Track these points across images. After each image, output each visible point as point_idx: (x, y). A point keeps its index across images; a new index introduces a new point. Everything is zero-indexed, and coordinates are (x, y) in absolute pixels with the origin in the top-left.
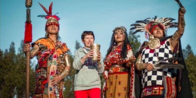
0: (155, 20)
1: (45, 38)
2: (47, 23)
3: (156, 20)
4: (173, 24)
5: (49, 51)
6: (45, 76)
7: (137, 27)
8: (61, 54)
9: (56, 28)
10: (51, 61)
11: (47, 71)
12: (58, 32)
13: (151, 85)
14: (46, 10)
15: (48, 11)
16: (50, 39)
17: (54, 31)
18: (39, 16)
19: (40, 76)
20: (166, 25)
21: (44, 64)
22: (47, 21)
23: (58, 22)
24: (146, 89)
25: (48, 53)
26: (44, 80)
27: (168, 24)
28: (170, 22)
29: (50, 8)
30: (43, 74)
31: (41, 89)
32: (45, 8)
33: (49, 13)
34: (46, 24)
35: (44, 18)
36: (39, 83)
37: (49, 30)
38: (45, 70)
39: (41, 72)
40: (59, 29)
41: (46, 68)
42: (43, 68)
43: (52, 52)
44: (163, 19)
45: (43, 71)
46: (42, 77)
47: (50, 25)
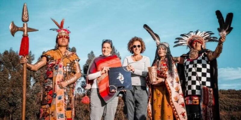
0: (196, 34)
1: (54, 50)
2: (58, 35)
3: (198, 34)
4: (212, 38)
5: (55, 62)
6: (51, 86)
7: (180, 41)
8: (68, 63)
9: (66, 40)
10: (57, 70)
11: (53, 81)
12: (68, 44)
13: (191, 94)
14: (58, 24)
15: (60, 25)
16: (60, 50)
17: (64, 44)
18: (51, 29)
19: (47, 86)
20: (205, 40)
21: (50, 74)
22: (58, 34)
23: (69, 35)
24: (187, 98)
25: (54, 63)
26: (50, 90)
27: (207, 38)
28: (208, 37)
29: (62, 23)
30: (49, 84)
31: (47, 99)
32: (57, 23)
33: (61, 27)
34: (57, 37)
35: (55, 31)
36: (45, 94)
37: (59, 42)
38: (51, 80)
39: (47, 82)
40: (69, 41)
41: (51, 78)
42: (49, 78)
43: (58, 62)
44: (203, 34)
45: (49, 81)
46: (48, 87)
47: (60, 38)
